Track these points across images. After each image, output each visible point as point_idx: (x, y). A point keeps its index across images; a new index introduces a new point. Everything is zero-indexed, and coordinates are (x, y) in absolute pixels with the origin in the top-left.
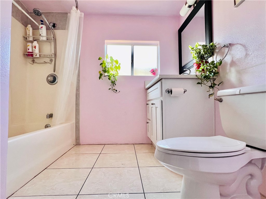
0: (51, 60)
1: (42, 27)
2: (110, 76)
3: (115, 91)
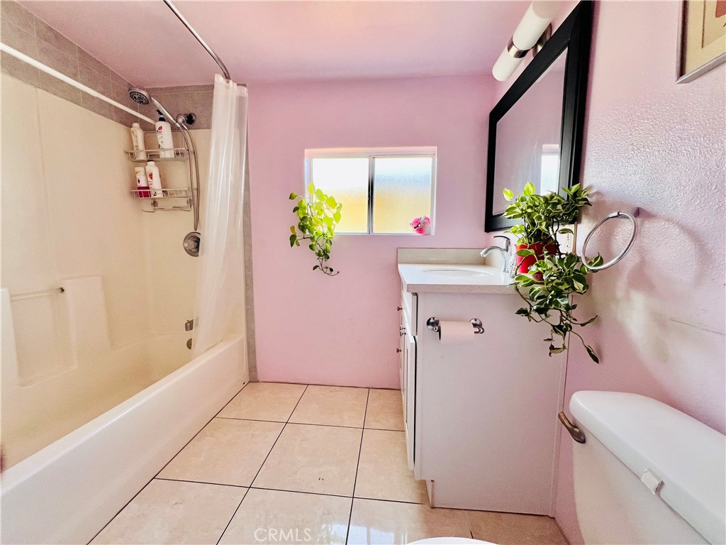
0: (190, 202)
1: (161, 128)
2: (316, 237)
3: (329, 271)
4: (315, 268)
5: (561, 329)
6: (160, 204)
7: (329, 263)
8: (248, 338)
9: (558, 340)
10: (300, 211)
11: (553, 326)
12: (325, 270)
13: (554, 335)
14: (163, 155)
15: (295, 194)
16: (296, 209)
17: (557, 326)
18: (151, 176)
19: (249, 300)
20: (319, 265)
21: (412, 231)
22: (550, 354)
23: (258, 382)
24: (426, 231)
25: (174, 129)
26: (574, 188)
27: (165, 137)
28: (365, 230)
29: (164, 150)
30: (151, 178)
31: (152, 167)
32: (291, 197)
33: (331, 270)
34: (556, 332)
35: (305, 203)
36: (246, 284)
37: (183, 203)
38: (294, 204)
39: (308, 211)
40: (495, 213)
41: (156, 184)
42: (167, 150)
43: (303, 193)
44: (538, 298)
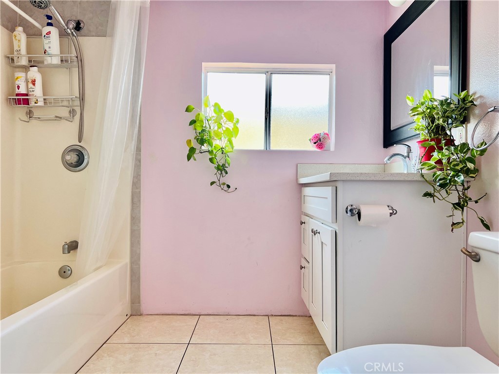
0: (72, 112)
1: (49, 33)
2: (215, 151)
3: (225, 188)
4: (212, 183)
5: (459, 206)
6: (36, 114)
7: (227, 179)
8: (132, 263)
9: (458, 216)
10: (198, 124)
11: (453, 204)
12: (222, 186)
13: (455, 211)
14: (48, 60)
15: (192, 107)
16: (193, 122)
17: (456, 204)
18: (34, 82)
19: (135, 220)
20: (216, 180)
21: (312, 148)
22: (452, 230)
23: (141, 315)
24: (326, 146)
25: (63, 34)
26: (463, 94)
27: (53, 42)
28: (261, 146)
29: (51, 56)
30: (34, 84)
31: (34, 73)
32: (187, 110)
33: (229, 186)
34: (456, 208)
35: (202, 116)
36: (133, 203)
37: (64, 112)
38: (191, 116)
39: (205, 124)
40: (393, 127)
41: (37, 91)
42: (55, 55)
43: (199, 105)
44: (440, 180)
